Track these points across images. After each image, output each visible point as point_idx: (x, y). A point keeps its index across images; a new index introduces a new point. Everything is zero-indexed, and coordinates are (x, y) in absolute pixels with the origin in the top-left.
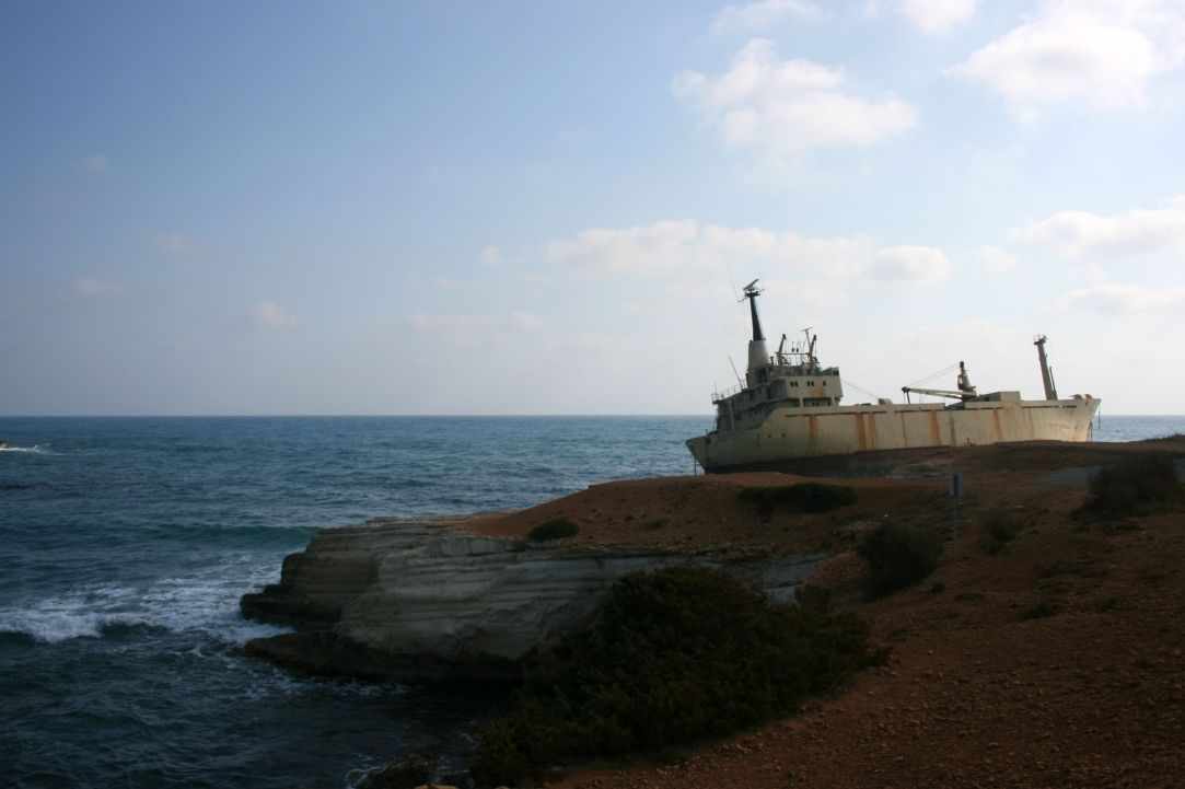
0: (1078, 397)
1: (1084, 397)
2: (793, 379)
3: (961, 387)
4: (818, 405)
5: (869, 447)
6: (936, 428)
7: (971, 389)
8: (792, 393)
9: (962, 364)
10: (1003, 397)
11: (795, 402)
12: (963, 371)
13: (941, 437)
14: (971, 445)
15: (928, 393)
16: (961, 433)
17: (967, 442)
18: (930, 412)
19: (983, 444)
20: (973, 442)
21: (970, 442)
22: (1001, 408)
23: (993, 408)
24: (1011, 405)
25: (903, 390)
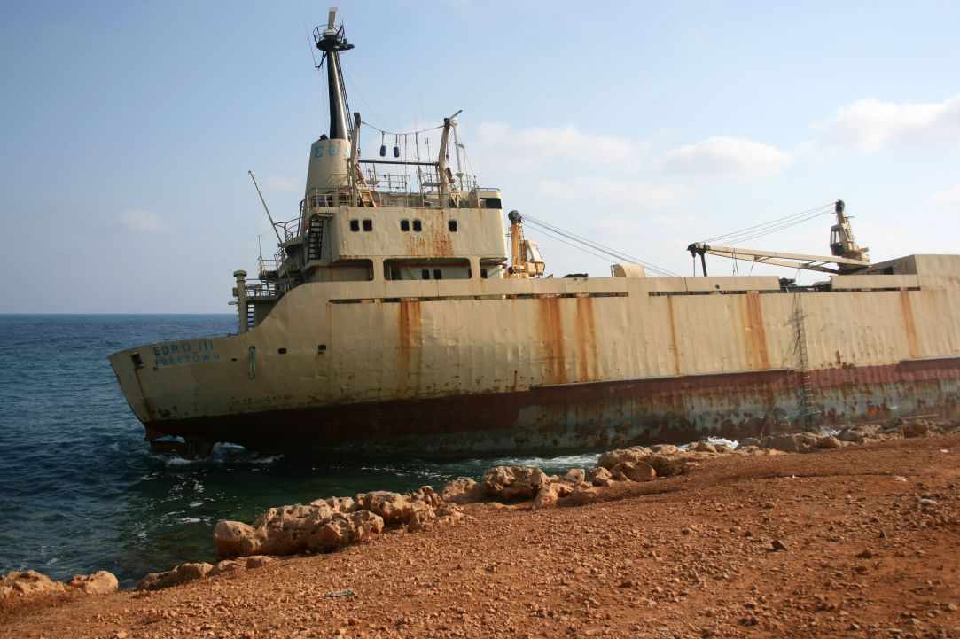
2: (361, 214)
3: (838, 249)
4: (438, 276)
5: (574, 375)
6: (757, 333)
7: (855, 254)
8: (353, 246)
9: (839, 206)
10: (920, 266)
11: (363, 268)
12: (841, 219)
13: (769, 349)
14: (845, 366)
15: (757, 258)
16: (819, 342)
17: (834, 359)
18: (744, 296)
19: (874, 364)
20: (849, 361)
21: (842, 360)
22: (918, 289)
23: (898, 289)
24: (940, 282)
25: (693, 249)
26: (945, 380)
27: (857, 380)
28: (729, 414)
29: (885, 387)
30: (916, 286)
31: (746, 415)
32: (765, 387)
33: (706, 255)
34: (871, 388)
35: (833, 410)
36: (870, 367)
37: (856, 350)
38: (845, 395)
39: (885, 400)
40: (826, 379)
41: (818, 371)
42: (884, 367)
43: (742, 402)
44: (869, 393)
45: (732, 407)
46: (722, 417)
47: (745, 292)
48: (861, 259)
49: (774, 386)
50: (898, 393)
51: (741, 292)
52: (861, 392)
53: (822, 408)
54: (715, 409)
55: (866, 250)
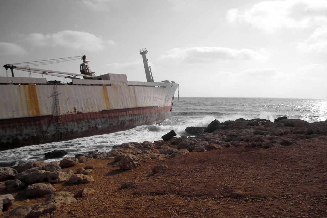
0: (167, 82)
1: (170, 82)
3: (83, 72)
6: (34, 100)
7: (89, 74)
9: (84, 57)
10: (111, 78)
12: (84, 62)
13: (40, 107)
14: (78, 113)
15: (44, 73)
16: (66, 104)
17: (73, 110)
18: (27, 86)
19: (91, 111)
20: (80, 111)
21: (77, 111)
22: (110, 85)
23: (102, 85)
24: (119, 83)
25: (6, 67)
26: (120, 116)
27: (83, 118)
28: (17, 135)
29: (96, 120)
30: (109, 84)
31: (26, 135)
32: (37, 122)
33: (14, 70)
34: (90, 120)
35: (72, 130)
36: (90, 113)
37: (83, 106)
38: (78, 123)
39: (96, 124)
40: (69, 118)
41: (65, 115)
42: (96, 112)
43: (25, 130)
44: (89, 122)
45: (18, 132)
46: (13, 137)
47: (28, 84)
48: (92, 75)
49: (42, 122)
50: (102, 122)
51: (25, 84)
52: (85, 122)
53: (67, 129)
54: (8, 133)
55: (94, 73)
